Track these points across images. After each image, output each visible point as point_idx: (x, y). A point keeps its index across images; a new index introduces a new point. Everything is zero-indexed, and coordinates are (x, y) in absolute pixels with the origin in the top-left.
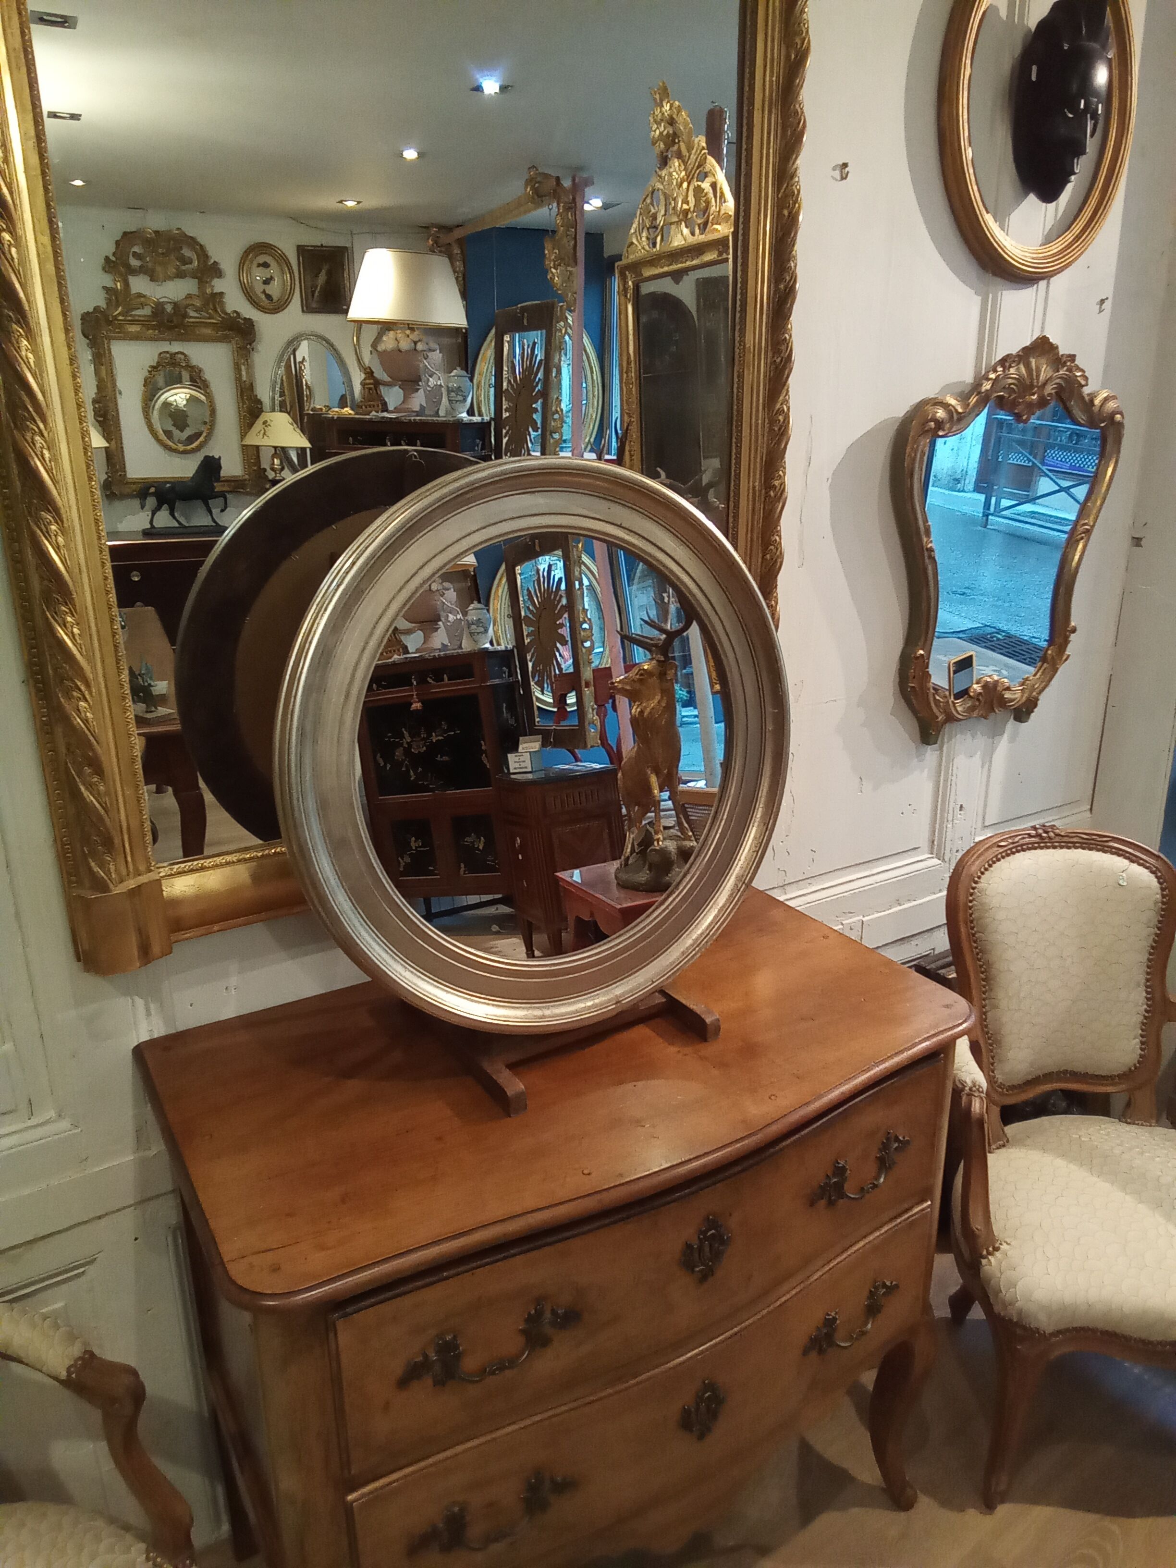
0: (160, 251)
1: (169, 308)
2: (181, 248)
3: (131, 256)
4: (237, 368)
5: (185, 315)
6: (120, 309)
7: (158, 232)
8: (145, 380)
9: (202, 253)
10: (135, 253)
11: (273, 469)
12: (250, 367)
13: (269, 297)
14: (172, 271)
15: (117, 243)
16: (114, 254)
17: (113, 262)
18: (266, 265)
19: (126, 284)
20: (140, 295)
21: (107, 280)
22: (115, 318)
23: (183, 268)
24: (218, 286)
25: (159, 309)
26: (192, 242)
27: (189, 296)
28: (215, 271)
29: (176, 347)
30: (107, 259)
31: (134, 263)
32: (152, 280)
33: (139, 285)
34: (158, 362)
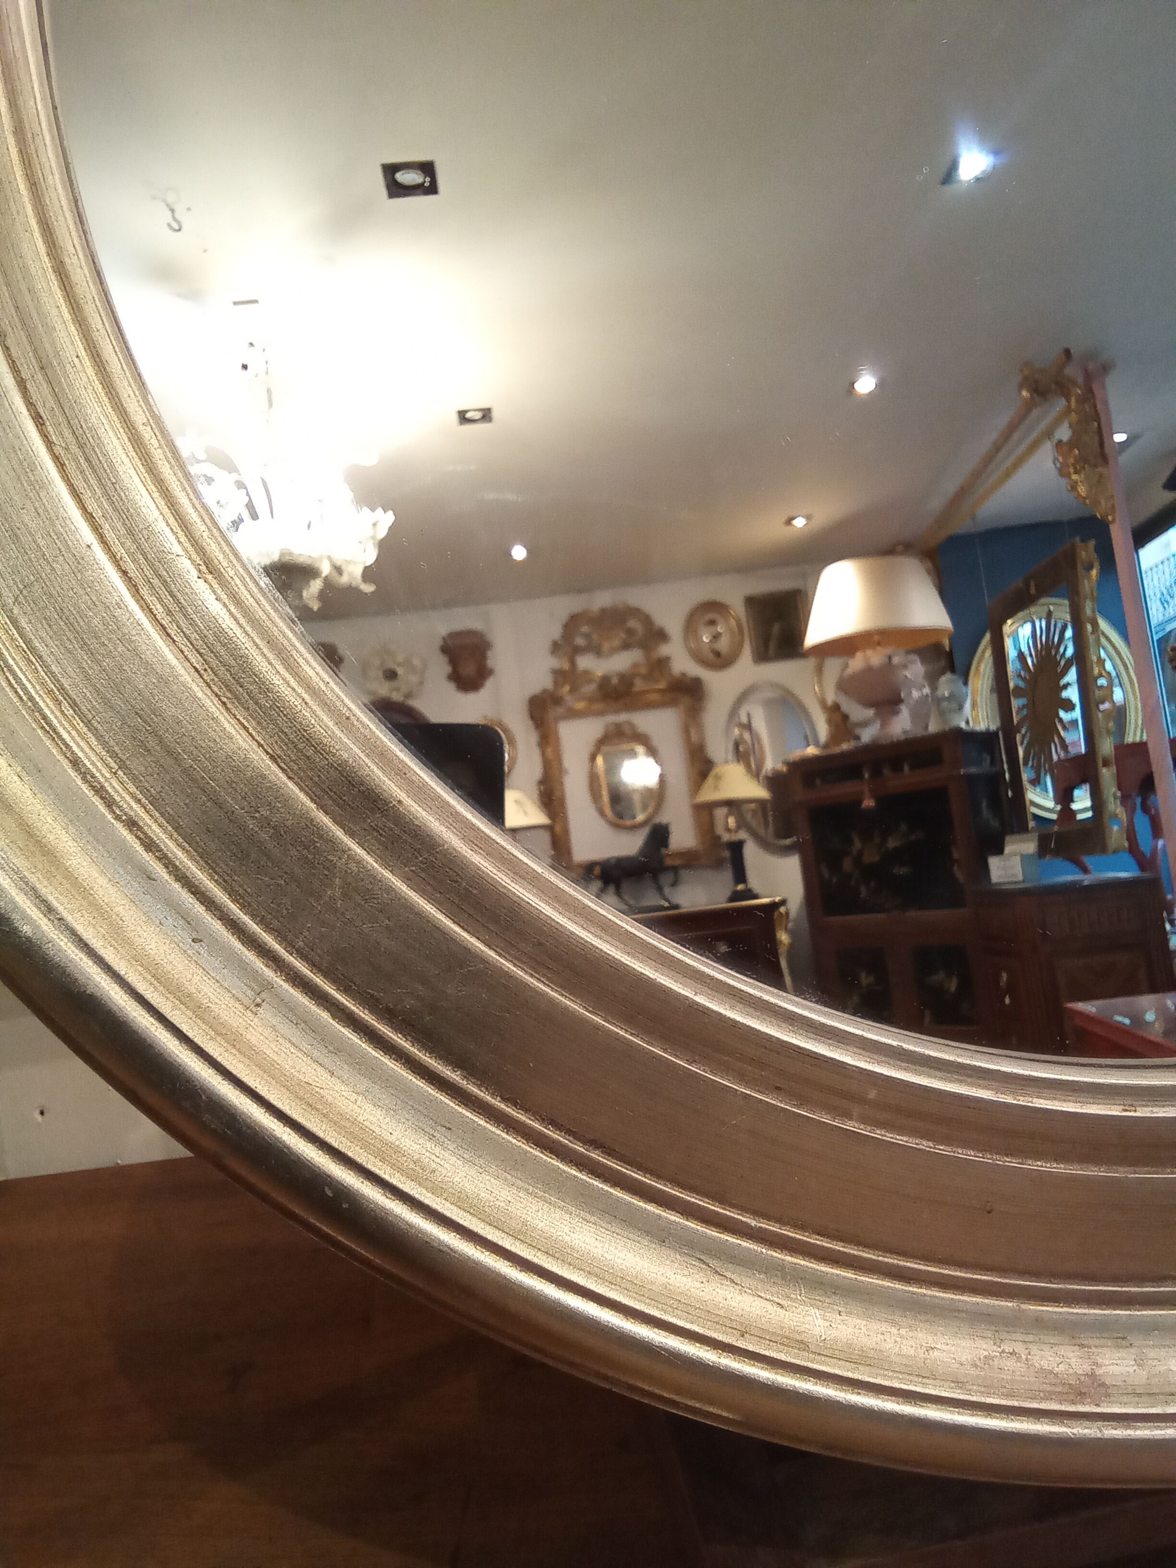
0: (606, 625)
1: (615, 680)
2: (626, 620)
3: (578, 636)
4: (686, 730)
5: (631, 684)
7: (603, 609)
9: (647, 620)
10: (581, 633)
11: (728, 830)
12: (700, 727)
13: (718, 654)
14: (617, 642)
15: (565, 626)
16: (561, 637)
17: (561, 645)
18: (712, 623)
19: (573, 663)
20: (586, 672)
21: (554, 663)
22: (562, 697)
23: (629, 639)
24: (665, 650)
25: (605, 681)
26: (635, 612)
27: (635, 665)
28: (661, 636)
29: (622, 717)
30: (555, 642)
31: (582, 642)
32: (598, 656)
33: (585, 662)
34: (604, 736)
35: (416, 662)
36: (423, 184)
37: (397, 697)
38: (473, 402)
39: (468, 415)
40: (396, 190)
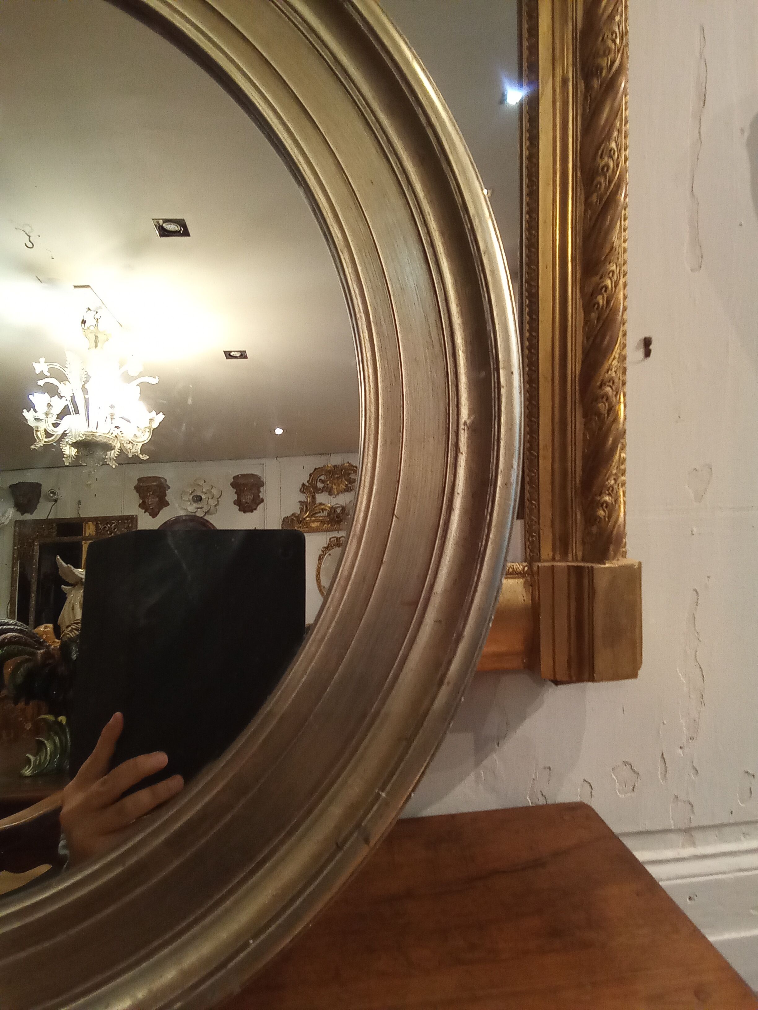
0: (336, 476)
1: (339, 511)
2: (350, 474)
3: (318, 482)
6: (308, 513)
7: (336, 466)
8: (320, 557)
10: (321, 479)
14: (342, 487)
15: (310, 475)
16: (308, 482)
17: (307, 486)
19: (314, 498)
20: (321, 504)
21: (303, 498)
22: (304, 519)
23: (350, 485)
25: (333, 509)
29: (340, 534)
30: (303, 485)
31: (320, 485)
32: (330, 494)
34: (328, 545)
35: (214, 491)
36: (180, 231)
37: (200, 514)
38: (235, 347)
39: (232, 354)
40: (164, 233)
